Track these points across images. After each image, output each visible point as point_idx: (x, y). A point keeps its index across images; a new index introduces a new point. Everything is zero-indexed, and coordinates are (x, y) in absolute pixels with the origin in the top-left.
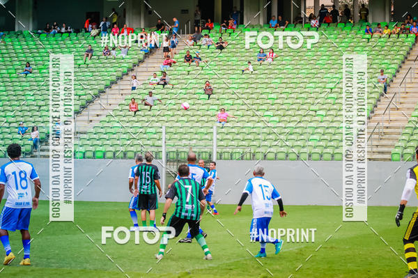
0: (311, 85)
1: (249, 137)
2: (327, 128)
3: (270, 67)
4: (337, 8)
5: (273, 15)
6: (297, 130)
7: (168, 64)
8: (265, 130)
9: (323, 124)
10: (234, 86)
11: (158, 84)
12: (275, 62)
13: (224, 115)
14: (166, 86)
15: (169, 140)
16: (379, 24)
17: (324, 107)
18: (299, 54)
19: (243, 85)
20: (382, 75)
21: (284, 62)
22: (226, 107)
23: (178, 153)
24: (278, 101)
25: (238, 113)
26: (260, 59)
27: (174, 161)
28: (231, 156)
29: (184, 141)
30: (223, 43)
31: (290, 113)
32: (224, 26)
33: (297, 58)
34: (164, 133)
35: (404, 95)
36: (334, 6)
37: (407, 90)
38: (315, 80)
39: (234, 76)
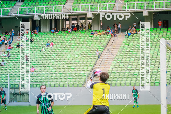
0: (68, 56)
1: (44, 78)
2: (76, 74)
3: (52, 49)
4: (79, 24)
5: (53, 28)
6: (63, 75)
7: (10, 48)
8: (50, 75)
9: (74, 72)
10: (37, 57)
11: (6, 57)
12: (53, 47)
13: (33, 69)
14: (9, 58)
15: (11, 80)
16: (96, 31)
17: (74, 65)
18: (64, 43)
19: (41, 57)
20: (98, 51)
21: (57, 47)
22: (34, 66)
23: (14, 85)
24: (55, 63)
25: (39, 68)
26: (48, 46)
27: (13, 88)
28: (36, 86)
29: (17, 80)
30: (32, 39)
31: (60, 68)
32: (33, 33)
33: (63, 45)
34: (8, 77)
35: (106, 59)
36: (77, 24)
37: (108, 57)
38: (70, 54)
39: (37, 53)
